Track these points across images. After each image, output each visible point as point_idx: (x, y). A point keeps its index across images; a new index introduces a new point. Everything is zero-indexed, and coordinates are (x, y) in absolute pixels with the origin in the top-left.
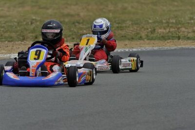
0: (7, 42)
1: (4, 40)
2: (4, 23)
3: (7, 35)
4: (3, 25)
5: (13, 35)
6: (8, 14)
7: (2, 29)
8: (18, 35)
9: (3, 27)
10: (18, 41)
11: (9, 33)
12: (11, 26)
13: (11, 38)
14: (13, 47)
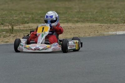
0: (114, 24)
1: (112, 22)
2: (112, 12)
3: (114, 19)
4: (111, 13)
5: (118, 19)
6: (114, 6)
7: (111, 16)
8: (121, 20)
9: (112, 14)
10: (121, 24)
11: (115, 19)
12: (117, 14)
13: (117, 21)
14: (118, 27)
